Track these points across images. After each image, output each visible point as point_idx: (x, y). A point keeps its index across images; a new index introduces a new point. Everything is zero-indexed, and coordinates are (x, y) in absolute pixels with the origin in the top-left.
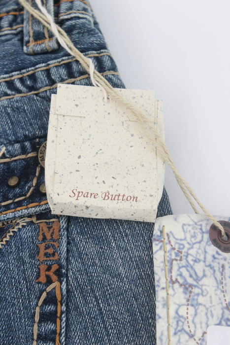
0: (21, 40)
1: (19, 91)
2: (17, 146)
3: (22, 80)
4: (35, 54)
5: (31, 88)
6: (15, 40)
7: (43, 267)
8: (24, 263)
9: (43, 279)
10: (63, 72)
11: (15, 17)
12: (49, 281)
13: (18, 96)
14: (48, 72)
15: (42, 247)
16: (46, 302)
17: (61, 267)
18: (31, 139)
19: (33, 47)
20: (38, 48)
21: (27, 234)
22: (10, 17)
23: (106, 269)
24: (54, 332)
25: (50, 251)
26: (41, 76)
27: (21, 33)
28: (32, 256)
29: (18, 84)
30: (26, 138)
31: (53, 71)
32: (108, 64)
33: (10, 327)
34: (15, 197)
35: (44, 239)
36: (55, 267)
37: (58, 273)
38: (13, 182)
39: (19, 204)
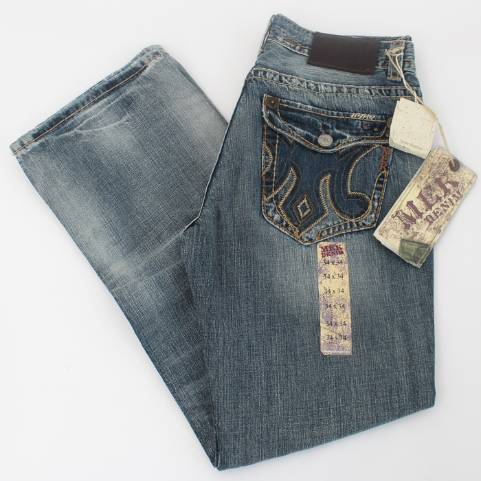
0: (387, 73)
1: (383, 95)
2: (380, 116)
3: (385, 90)
4: (392, 81)
5: (388, 95)
6: (384, 73)
7: (382, 164)
8: (375, 161)
9: (381, 168)
10: (402, 92)
11: (385, 63)
12: (383, 170)
13: (382, 97)
14: (396, 90)
15: (383, 157)
16: (380, 177)
17: (388, 166)
18: (385, 115)
19: (391, 78)
20: (394, 79)
21: (378, 150)
22: (383, 62)
23: (404, 171)
24: (382, 188)
25: (386, 159)
26: (394, 92)
27: (387, 70)
28: (379, 159)
29: (383, 92)
30: (384, 114)
31: (399, 91)
32: (420, 94)
33: (366, 182)
34: (376, 135)
35: (384, 154)
36: (386, 165)
37: (387, 168)
38: (376, 130)
39: (377, 139)
